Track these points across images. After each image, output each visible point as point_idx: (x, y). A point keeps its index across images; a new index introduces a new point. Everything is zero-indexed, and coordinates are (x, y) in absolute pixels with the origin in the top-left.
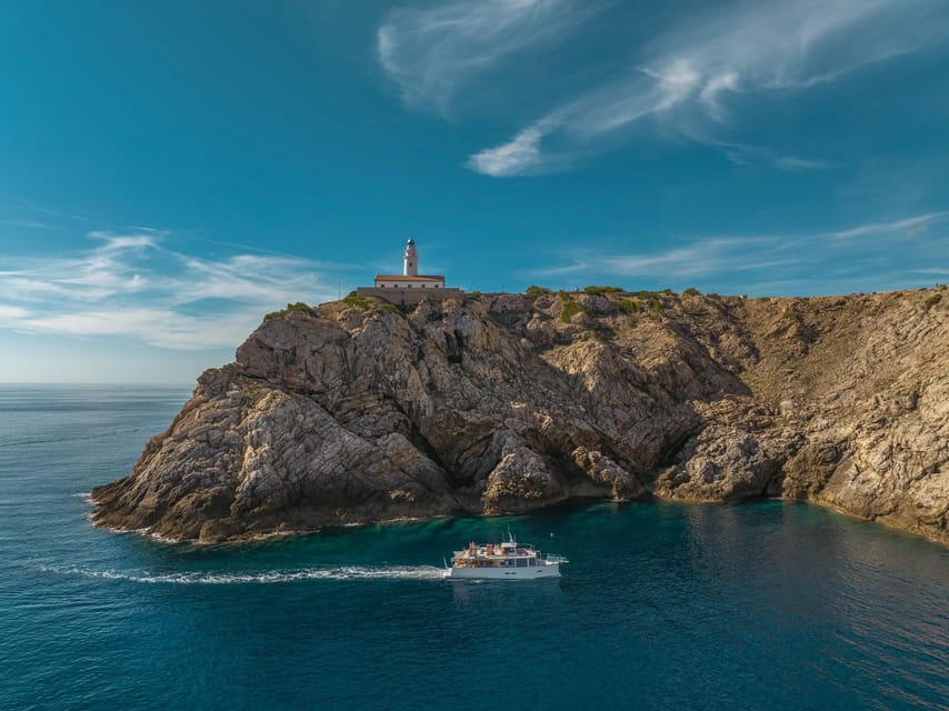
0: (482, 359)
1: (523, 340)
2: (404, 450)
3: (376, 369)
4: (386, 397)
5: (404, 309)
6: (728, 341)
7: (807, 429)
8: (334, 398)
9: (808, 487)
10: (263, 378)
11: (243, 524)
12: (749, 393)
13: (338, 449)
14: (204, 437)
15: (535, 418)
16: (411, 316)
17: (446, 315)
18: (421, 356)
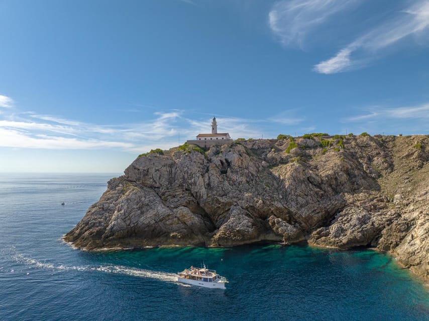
0: (237, 172)
1: (263, 162)
2: (186, 214)
3: (184, 177)
4: (186, 190)
5: (205, 149)
6: (378, 161)
7: (403, 211)
8: (162, 190)
9: (391, 244)
10: (134, 181)
11: (104, 243)
12: (379, 190)
13: (154, 213)
14: (102, 207)
15: (254, 200)
16: (207, 153)
17: (222, 152)
18: (207, 171)
